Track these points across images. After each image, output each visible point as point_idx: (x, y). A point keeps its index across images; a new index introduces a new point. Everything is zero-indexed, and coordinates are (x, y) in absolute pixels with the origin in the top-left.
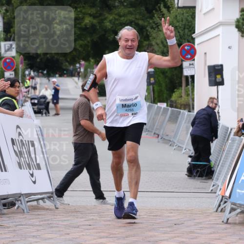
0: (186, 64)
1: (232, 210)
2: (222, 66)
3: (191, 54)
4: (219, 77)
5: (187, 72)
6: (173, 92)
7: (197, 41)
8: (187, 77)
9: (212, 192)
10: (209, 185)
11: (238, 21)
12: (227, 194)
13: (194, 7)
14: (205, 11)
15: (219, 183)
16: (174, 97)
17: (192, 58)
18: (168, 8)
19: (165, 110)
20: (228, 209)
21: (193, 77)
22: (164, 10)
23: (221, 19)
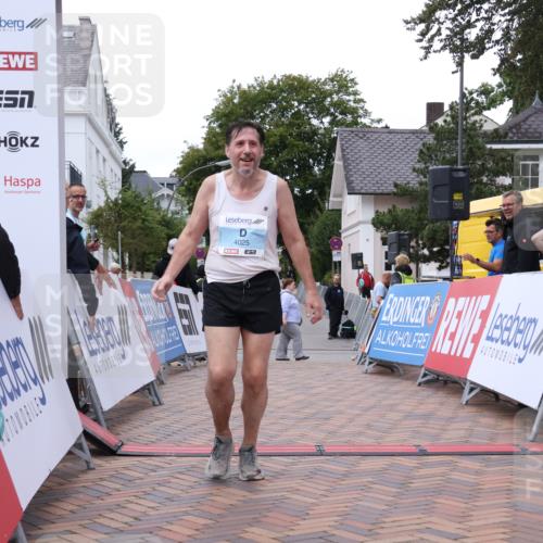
0: (334, 252)
1: (370, 363)
2: (362, 254)
3: (339, 245)
4: (359, 262)
5: (335, 259)
6: (324, 274)
7: (343, 235)
8: (335, 263)
9: (356, 350)
10: (352, 343)
11: (373, 219)
12: (366, 351)
13: (340, 211)
14: (348, 212)
15: (360, 343)
16: (326, 277)
17: (340, 248)
18: (321, 210)
19: (320, 287)
20: (367, 363)
21: (340, 262)
22: (318, 212)
23: (361, 219)
